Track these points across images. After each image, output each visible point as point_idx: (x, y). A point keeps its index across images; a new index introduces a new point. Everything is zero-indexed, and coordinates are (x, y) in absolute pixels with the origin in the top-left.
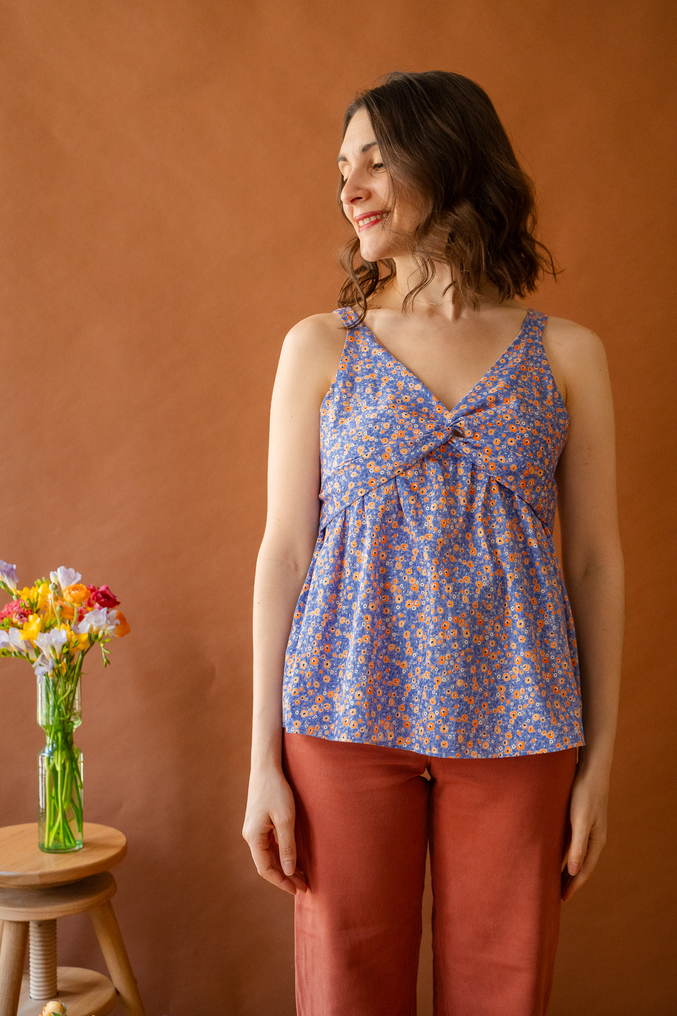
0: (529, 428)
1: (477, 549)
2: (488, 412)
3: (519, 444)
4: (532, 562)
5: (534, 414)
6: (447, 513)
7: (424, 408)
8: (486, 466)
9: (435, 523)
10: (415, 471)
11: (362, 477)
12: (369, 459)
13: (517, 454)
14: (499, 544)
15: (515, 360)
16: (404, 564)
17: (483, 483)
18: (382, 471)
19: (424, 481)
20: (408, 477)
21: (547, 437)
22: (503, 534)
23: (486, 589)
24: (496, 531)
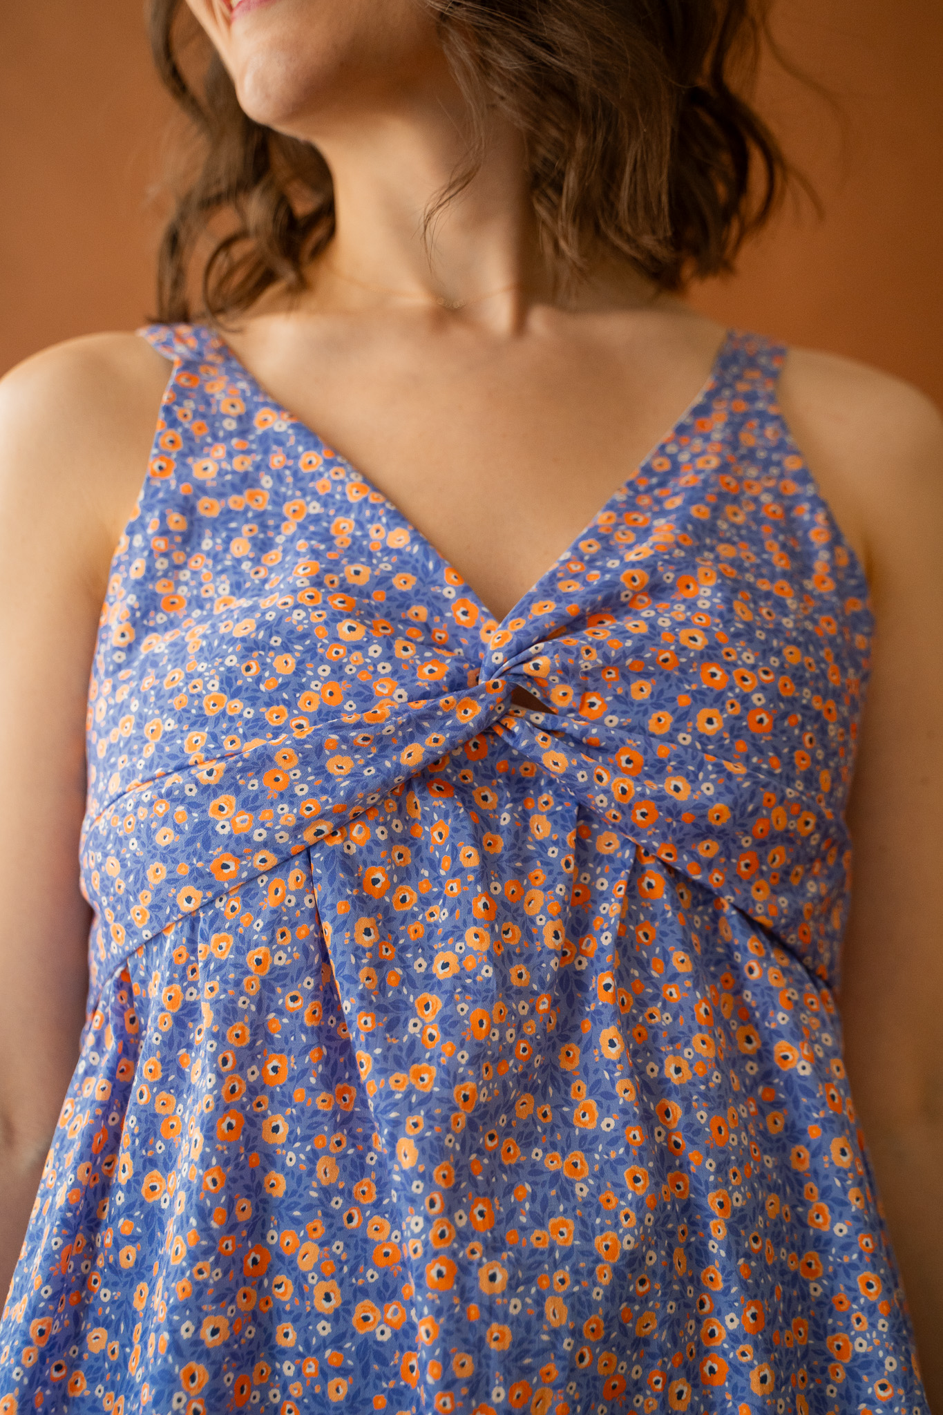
0: (766, 673)
1: (599, 1104)
2: (629, 624)
3: (734, 728)
4: (793, 1125)
5: (780, 624)
6: (493, 985)
7: (415, 609)
8: (623, 813)
9: (449, 1023)
10: (378, 824)
11: (190, 849)
12: (219, 786)
13: (729, 766)
14: (675, 1078)
15: (700, 463)
16: (348, 1162)
17: (618, 865)
18: (257, 832)
19: (410, 861)
20: (354, 847)
21: (824, 699)
22: (687, 1044)
23: (633, 1261)
24: (663, 1036)
